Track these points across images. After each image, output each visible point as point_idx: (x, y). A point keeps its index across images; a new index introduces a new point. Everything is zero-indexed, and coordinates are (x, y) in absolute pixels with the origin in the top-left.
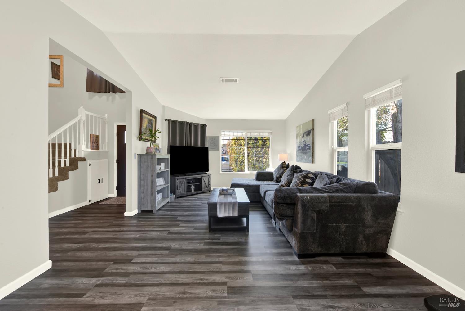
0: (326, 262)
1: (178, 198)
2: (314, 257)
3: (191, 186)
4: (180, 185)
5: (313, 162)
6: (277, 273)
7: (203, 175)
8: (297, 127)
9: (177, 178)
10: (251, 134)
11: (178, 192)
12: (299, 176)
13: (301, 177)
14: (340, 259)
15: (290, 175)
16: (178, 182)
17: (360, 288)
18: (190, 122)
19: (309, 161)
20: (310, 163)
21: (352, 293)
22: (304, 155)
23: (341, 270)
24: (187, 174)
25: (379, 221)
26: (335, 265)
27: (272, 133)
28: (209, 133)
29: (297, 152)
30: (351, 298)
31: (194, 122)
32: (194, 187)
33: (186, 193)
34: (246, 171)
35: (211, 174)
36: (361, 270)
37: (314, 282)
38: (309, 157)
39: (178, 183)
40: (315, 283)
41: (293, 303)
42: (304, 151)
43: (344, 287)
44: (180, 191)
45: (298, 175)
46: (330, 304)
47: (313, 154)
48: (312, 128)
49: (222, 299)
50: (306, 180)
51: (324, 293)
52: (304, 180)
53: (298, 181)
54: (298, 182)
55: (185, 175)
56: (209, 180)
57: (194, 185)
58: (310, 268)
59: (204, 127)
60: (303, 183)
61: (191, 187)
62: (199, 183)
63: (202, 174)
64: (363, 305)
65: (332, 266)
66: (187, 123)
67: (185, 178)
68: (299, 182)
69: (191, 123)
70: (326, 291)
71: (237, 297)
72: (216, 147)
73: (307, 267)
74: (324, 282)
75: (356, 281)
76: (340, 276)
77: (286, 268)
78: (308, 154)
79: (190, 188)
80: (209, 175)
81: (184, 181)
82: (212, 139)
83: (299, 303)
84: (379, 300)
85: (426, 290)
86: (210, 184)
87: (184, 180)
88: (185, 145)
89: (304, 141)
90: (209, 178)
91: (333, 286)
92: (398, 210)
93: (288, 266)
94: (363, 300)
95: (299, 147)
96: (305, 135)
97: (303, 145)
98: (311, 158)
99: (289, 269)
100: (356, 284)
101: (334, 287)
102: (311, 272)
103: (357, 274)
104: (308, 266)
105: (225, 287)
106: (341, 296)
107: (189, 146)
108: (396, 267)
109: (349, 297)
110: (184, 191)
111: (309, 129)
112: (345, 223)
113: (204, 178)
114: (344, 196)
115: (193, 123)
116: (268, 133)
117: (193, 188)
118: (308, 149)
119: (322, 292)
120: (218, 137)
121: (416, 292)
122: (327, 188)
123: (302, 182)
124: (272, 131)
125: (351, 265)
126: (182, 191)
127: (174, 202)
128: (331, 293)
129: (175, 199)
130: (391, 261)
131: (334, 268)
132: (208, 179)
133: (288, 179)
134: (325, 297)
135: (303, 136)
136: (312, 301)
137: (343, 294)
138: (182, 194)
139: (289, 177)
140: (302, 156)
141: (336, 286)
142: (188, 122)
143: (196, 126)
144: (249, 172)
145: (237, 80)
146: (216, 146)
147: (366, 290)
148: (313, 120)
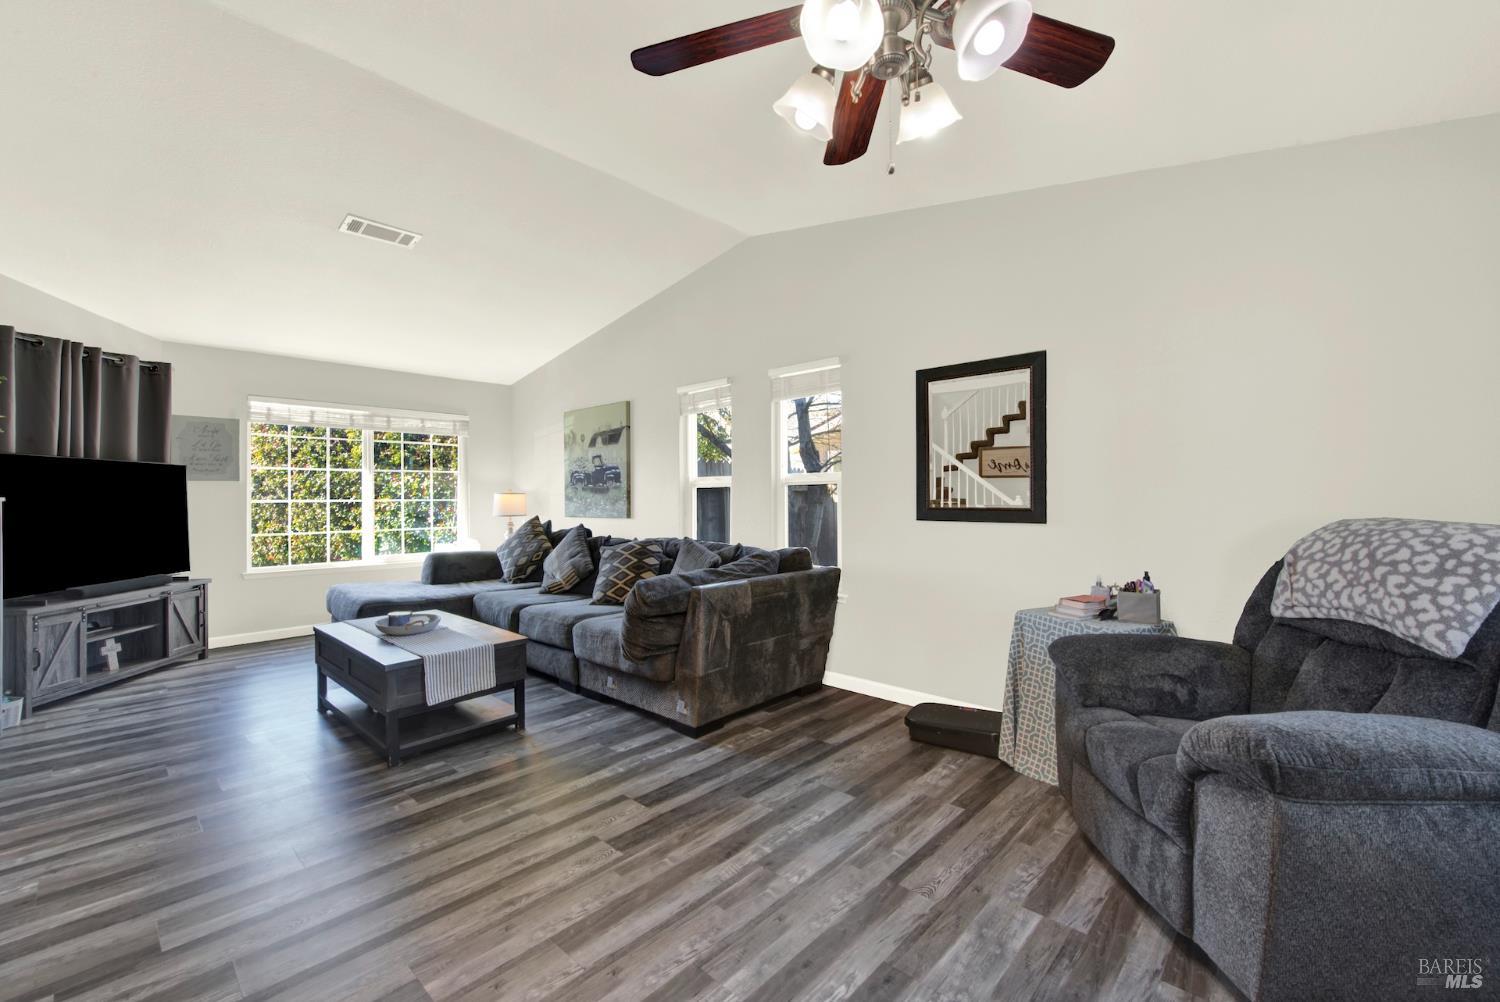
0: (747, 727)
1: (37, 709)
2: (722, 726)
3: (102, 643)
4: (51, 645)
5: (629, 515)
6: (682, 776)
7: (173, 587)
8: (566, 415)
9: (32, 611)
10: (389, 422)
11: (38, 685)
12: (623, 552)
13: (630, 554)
14: (762, 715)
15: (578, 553)
16: (42, 632)
17: (821, 742)
18: (85, 345)
19: (615, 514)
20: (619, 517)
21: (818, 753)
22: (598, 497)
23: (778, 730)
24: (86, 589)
25: (817, 621)
26: (764, 726)
27: (465, 424)
28: (184, 401)
29: (567, 487)
30: (822, 759)
31: (110, 345)
32: (119, 647)
33: (85, 681)
34: (369, 557)
35: (210, 581)
36: (805, 718)
37: (755, 762)
38: (616, 501)
39: (38, 639)
40: (759, 762)
41: (752, 804)
42: (595, 483)
43: (801, 750)
44: (49, 675)
45: (618, 550)
46: (804, 779)
47: (629, 492)
48: (624, 424)
49: (620, 864)
50: (647, 561)
51: (784, 770)
52: (640, 560)
53: (623, 565)
54: (623, 569)
55: (80, 596)
56: (201, 608)
57: (118, 640)
58: (730, 746)
59: (156, 377)
60: (638, 569)
61: (104, 651)
62: (152, 626)
63: (163, 584)
64: (842, 760)
65: (761, 729)
66: (70, 348)
67: (77, 610)
68: (628, 568)
69: (92, 353)
70: (783, 766)
71: (650, 845)
72: (225, 464)
73: (723, 746)
74: (771, 755)
75: (812, 736)
76: (786, 738)
77: (687, 763)
78: (612, 493)
79: (99, 652)
80: (201, 588)
81: (73, 627)
82: (204, 429)
83: (761, 799)
84: (854, 747)
85: (892, 712)
86: (204, 625)
87: (76, 618)
88: (55, 453)
89: (594, 458)
90: (201, 600)
91: (788, 755)
92: (839, 595)
93: (690, 758)
94: (838, 755)
95: (576, 472)
96: (599, 440)
97: (591, 468)
98: (622, 505)
99: (696, 762)
100: (813, 740)
101: (790, 756)
102: (737, 750)
103: (805, 726)
104: (724, 743)
105: (602, 845)
106: (808, 763)
107: (82, 455)
108: (843, 698)
109: (819, 759)
110: (70, 669)
111: (616, 426)
112: (773, 636)
113: (175, 601)
114: (772, 580)
115: (104, 350)
116: (454, 421)
117: (111, 650)
118: (611, 479)
119: (778, 770)
120: (236, 423)
121: (884, 720)
122: (735, 568)
123: (634, 568)
124: (466, 418)
125: (788, 716)
126: (58, 675)
127: (20, 731)
128: (793, 766)
129: (24, 717)
130: (828, 693)
131: (767, 731)
132: (191, 603)
133: (574, 566)
134: (788, 774)
135: (593, 443)
136: (778, 787)
137: (809, 758)
138: (63, 687)
139: (577, 558)
140: (589, 500)
141: (792, 753)
142: (76, 345)
143: (118, 365)
144: (381, 560)
145: (412, 238)
146: (226, 459)
147: (833, 740)
148: (628, 404)
